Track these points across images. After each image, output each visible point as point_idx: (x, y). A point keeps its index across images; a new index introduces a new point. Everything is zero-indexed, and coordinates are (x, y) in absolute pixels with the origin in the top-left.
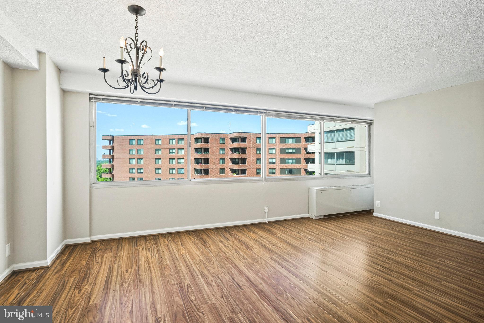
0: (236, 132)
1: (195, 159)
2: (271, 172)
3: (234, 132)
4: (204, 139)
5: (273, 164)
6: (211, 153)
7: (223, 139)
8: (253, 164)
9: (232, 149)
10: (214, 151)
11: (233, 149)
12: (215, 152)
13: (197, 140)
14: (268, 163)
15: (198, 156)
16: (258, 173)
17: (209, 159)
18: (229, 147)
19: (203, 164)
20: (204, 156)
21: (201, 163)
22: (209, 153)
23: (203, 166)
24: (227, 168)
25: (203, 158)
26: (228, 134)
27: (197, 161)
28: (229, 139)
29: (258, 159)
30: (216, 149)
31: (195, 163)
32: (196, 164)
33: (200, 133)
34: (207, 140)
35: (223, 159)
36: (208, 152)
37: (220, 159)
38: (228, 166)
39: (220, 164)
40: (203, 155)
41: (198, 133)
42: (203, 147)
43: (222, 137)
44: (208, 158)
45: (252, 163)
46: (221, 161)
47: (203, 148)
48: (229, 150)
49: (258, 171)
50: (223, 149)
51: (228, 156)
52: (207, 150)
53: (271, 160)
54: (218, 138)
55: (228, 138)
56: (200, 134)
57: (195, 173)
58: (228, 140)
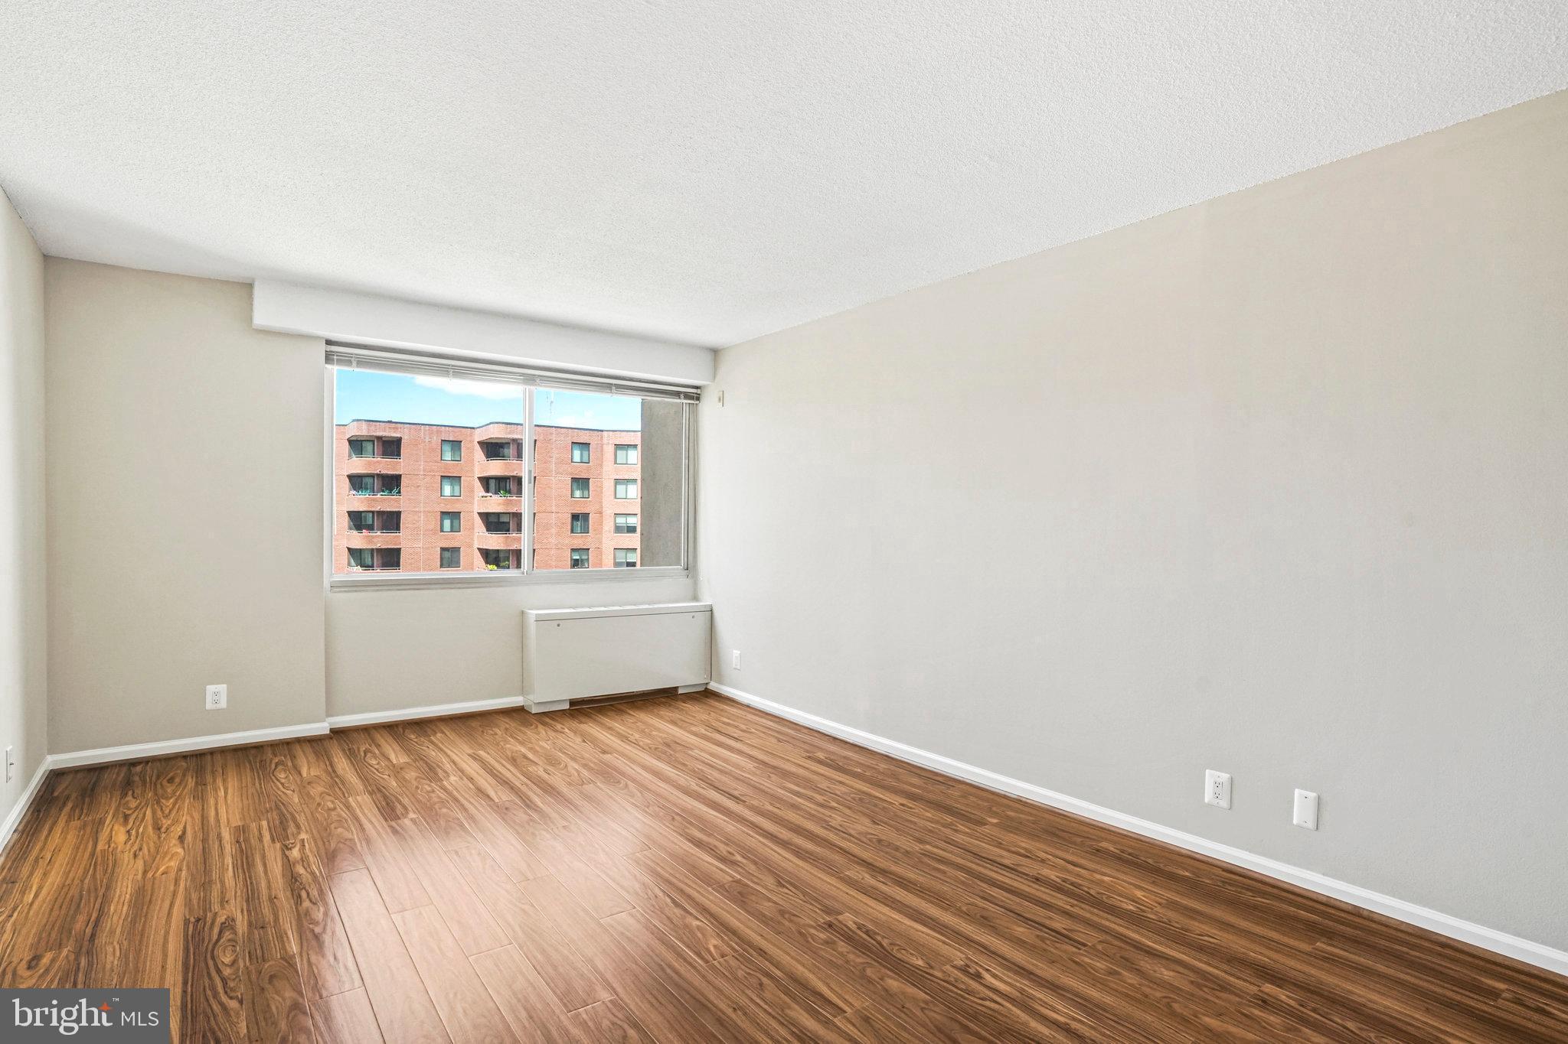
0: (497, 423)
1: (348, 512)
2: (623, 559)
3: (491, 423)
4: (380, 444)
5: (628, 535)
6: (408, 492)
7: (456, 445)
8: (558, 534)
9: (485, 481)
10: (419, 486)
11: (492, 483)
12: (423, 492)
13: (357, 445)
14: (613, 529)
15: (360, 502)
16: (576, 563)
17: (399, 513)
18: (478, 474)
19: (379, 533)
20: (384, 502)
21: (370, 528)
22: (399, 492)
23: (380, 539)
24: (470, 546)
25: (377, 509)
26: (473, 428)
27: (358, 520)
28: (478, 447)
29: (575, 517)
30: (428, 479)
31: (350, 529)
32: (355, 532)
33: (365, 421)
34: (391, 447)
35: (455, 516)
36: (395, 490)
37: (444, 514)
38: (472, 539)
39: (442, 531)
40: (374, 500)
41: (358, 420)
42: (378, 472)
43: (451, 439)
44: (397, 510)
45: (553, 531)
46: (447, 523)
47: (378, 475)
48: (478, 484)
49: (578, 557)
50: (456, 479)
51: (473, 504)
52: (391, 483)
53: (621, 520)
54: (436, 440)
55: (472, 441)
56: (364, 425)
57: (349, 564)
58: (471, 451)
